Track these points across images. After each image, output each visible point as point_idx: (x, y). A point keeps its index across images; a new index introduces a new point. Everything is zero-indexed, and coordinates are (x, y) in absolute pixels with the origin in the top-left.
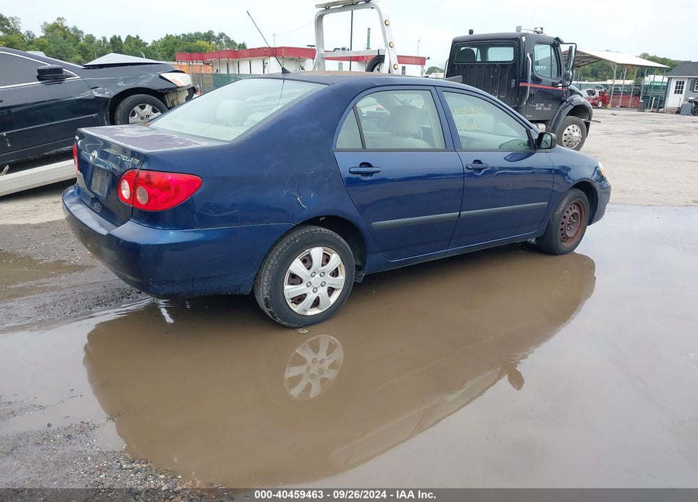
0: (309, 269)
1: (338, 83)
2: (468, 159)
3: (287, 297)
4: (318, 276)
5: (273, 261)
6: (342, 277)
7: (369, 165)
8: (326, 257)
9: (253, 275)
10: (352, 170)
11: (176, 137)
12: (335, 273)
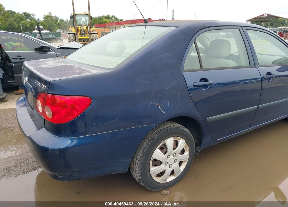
0: (165, 154)
1: (183, 26)
2: (264, 71)
3: (152, 175)
4: (172, 157)
5: (140, 154)
6: (187, 153)
7: (205, 80)
8: (176, 142)
9: (129, 161)
10: (194, 84)
11: (77, 66)
12: (183, 152)
